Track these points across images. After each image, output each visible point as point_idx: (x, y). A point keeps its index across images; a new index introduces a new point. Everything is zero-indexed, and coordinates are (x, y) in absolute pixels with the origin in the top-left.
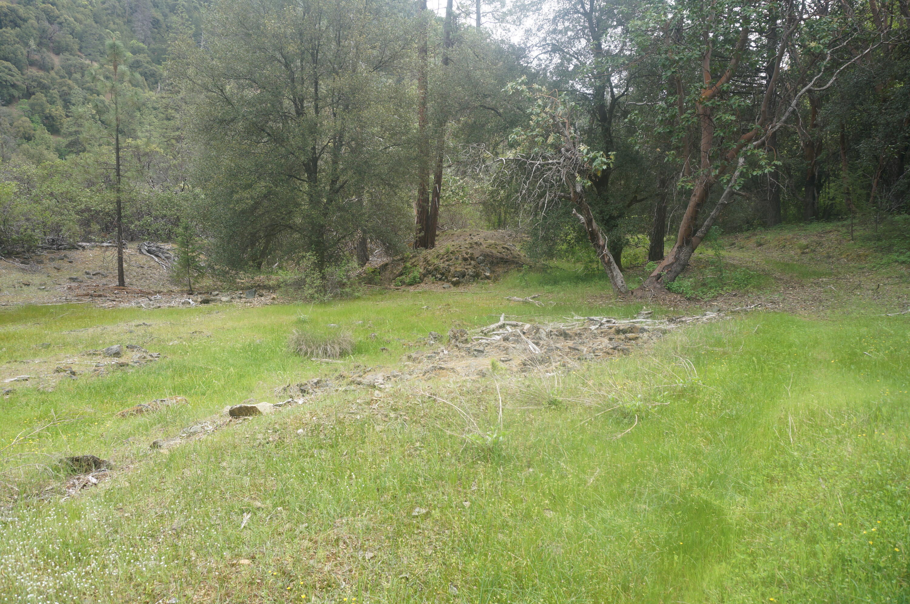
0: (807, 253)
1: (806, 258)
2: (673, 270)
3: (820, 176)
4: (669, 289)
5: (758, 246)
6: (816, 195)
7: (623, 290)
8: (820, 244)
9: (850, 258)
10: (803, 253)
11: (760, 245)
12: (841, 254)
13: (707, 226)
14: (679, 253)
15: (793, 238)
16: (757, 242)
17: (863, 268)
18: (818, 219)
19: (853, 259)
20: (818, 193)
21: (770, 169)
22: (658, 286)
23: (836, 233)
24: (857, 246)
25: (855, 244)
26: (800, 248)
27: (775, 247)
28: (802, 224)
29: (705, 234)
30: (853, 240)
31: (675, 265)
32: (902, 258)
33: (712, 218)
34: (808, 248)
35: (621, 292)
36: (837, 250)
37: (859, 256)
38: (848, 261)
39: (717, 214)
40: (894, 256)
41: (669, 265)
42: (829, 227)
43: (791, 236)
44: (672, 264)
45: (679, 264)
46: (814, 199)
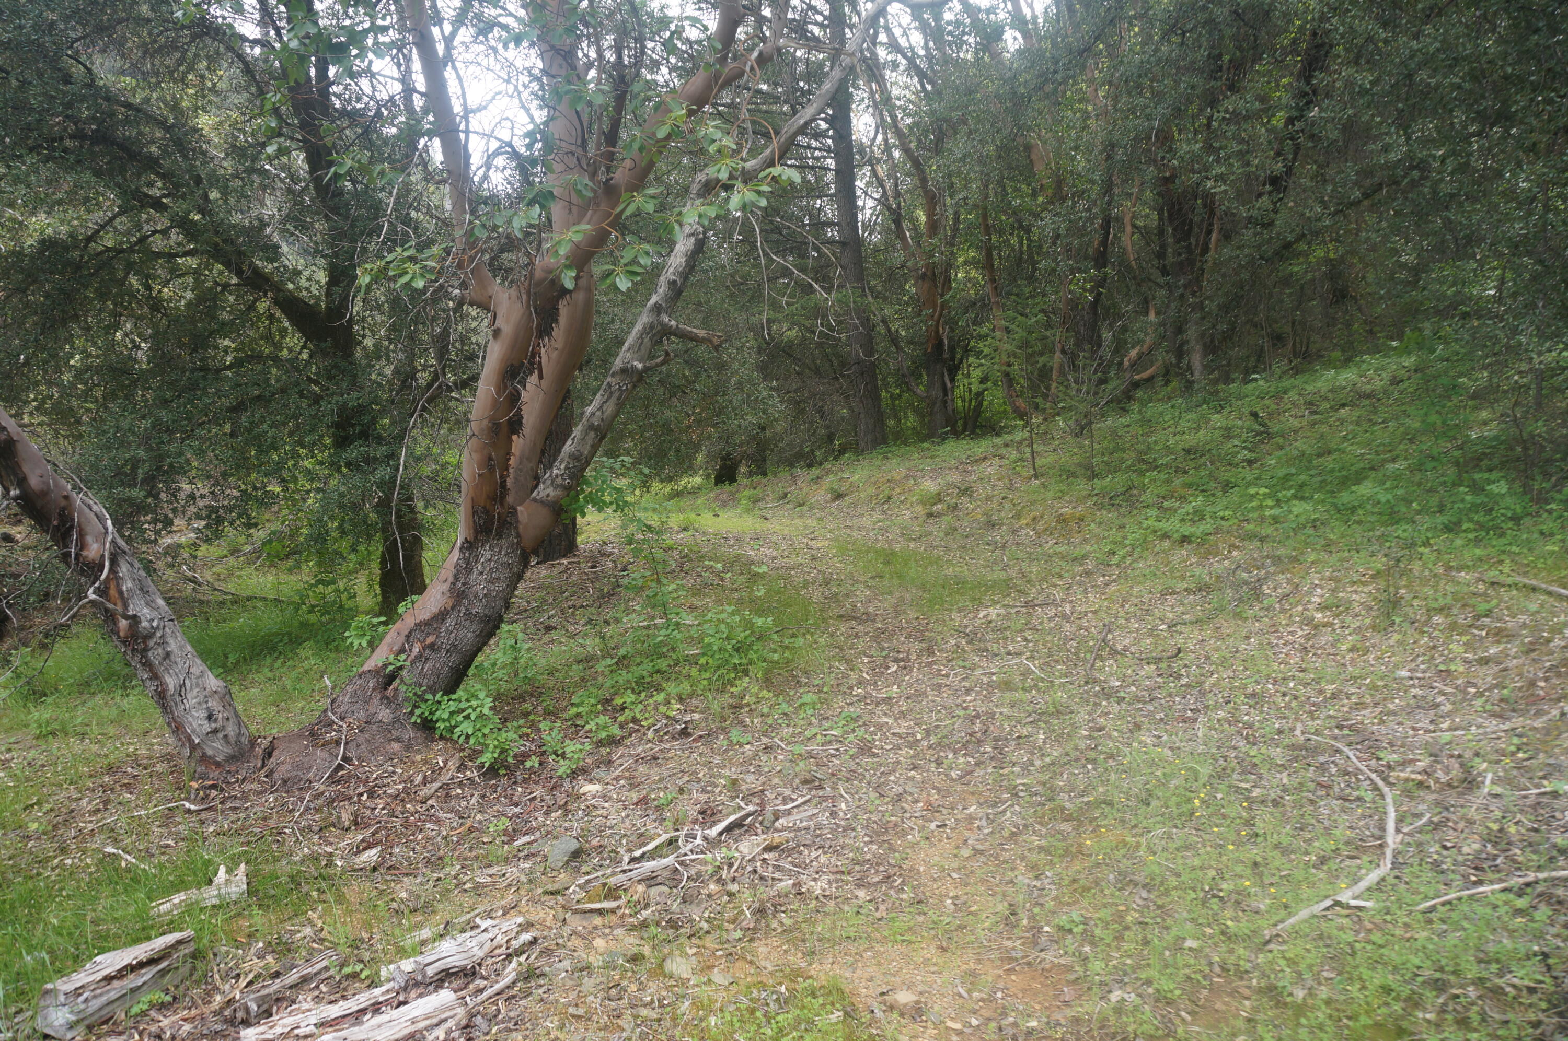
0: (939, 515)
1: (936, 529)
2: (445, 642)
3: (952, 349)
4: (427, 726)
5: (834, 500)
6: (949, 385)
7: (217, 749)
8: (966, 491)
9: (1040, 526)
10: (930, 515)
11: (839, 496)
12: (1018, 516)
13: (575, 457)
14: (469, 570)
15: (907, 477)
16: (832, 491)
17: (1084, 557)
18: (957, 434)
19: (1048, 530)
20: (952, 380)
21: (750, 196)
22: (385, 714)
23: (996, 461)
24: (1050, 494)
25: (1044, 486)
26: (923, 503)
27: (870, 501)
28: (925, 445)
29: (568, 488)
30: (1036, 477)
31: (450, 622)
32: (1172, 525)
33: (591, 427)
34: (940, 501)
35: (205, 759)
36: (1007, 505)
37: (1062, 520)
38: (1038, 534)
39: (610, 408)
40: (1151, 518)
41: (427, 623)
42: (982, 447)
43: (904, 472)
44: (441, 616)
45: (468, 614)
46: (946, 394)
